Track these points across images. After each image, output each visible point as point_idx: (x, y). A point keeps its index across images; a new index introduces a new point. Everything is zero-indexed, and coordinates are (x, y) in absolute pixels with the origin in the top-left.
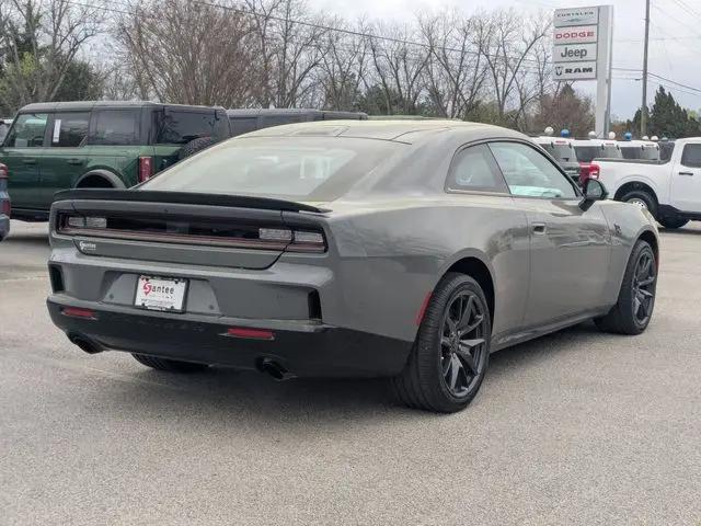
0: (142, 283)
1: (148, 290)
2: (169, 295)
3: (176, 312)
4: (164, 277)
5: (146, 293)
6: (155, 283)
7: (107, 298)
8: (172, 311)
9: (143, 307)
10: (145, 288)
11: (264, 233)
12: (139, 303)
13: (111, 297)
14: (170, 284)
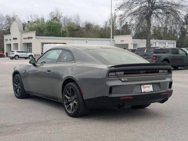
0: (142, 86)
1: (144, 88)
2: (149, 88)
3: (152, 92)
4: (147, 84)
5: (144, 89)
6: (145, 86)
7: (134, 92)
8: (151, 92)
9: (144, 92)
10: (143, 87)
11: (160, 71)
12: (143, 91)
13: (135, 91)
14: (149, 86)
